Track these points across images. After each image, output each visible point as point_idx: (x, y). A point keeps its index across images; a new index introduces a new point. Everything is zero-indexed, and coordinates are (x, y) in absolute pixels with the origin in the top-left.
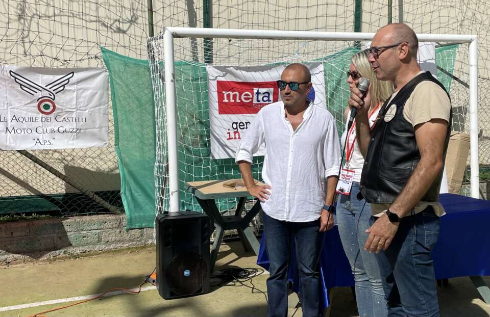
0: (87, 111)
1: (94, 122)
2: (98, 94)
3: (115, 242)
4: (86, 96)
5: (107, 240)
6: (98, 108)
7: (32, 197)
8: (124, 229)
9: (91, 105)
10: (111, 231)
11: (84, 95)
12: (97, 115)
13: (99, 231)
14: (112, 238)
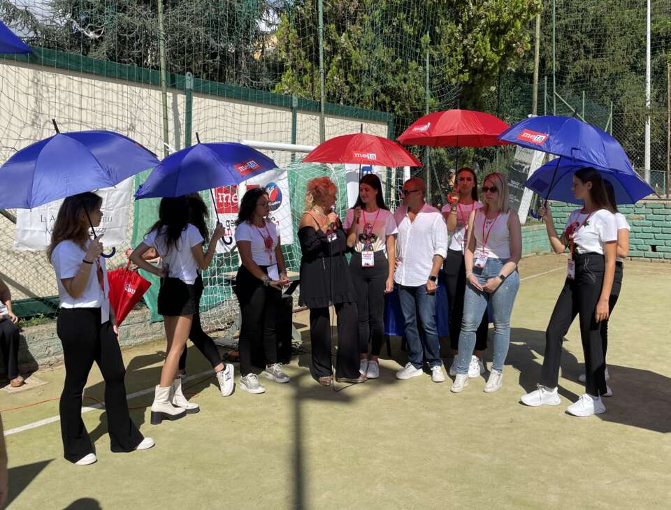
0: (113, 211)
1: (117, 221)
2: (124, 195)
3: (141, 335)
4: (114, 198)
5: (134, 334)
6: (122, 208)
7: (28, 301)
8: (148, 323)
9: (117, 205)
10: (137, 326)
11: (113, 195)
12: (121, 215)
13: (127, 326)
14: (138, 333)
